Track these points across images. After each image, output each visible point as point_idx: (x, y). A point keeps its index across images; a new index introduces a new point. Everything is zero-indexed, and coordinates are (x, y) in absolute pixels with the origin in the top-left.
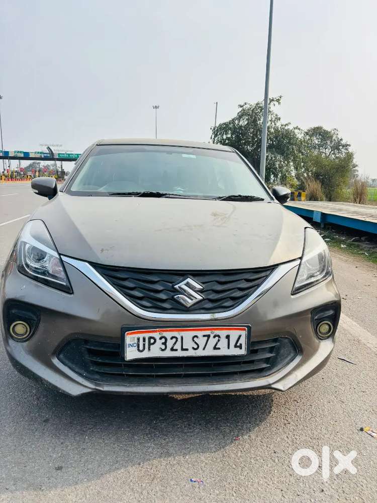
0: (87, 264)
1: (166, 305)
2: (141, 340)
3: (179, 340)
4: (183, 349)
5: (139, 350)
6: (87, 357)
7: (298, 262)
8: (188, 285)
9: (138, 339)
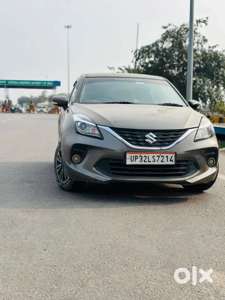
0: (108, 127)
1: (142, 144)
3: (147, 157)
4: (149, 161)
5: (131, 161)
6: (108, 166)
7: (197, 129)
8: (150, 135)
9: (131, 156)
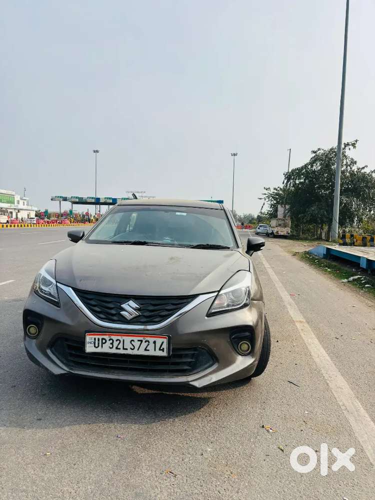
0: (70, 288)
1: (115, 318)
2: (97, 340)
3: (122, 342)
4: (124, 349)
5: (95, 346)
6: (67, 351)
8: (130, 305)
9: (95, 339)
